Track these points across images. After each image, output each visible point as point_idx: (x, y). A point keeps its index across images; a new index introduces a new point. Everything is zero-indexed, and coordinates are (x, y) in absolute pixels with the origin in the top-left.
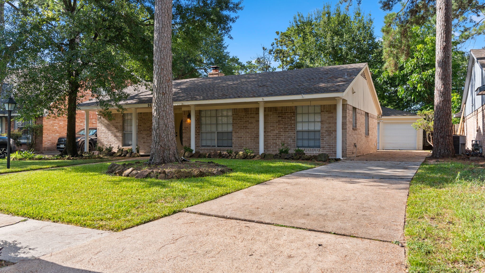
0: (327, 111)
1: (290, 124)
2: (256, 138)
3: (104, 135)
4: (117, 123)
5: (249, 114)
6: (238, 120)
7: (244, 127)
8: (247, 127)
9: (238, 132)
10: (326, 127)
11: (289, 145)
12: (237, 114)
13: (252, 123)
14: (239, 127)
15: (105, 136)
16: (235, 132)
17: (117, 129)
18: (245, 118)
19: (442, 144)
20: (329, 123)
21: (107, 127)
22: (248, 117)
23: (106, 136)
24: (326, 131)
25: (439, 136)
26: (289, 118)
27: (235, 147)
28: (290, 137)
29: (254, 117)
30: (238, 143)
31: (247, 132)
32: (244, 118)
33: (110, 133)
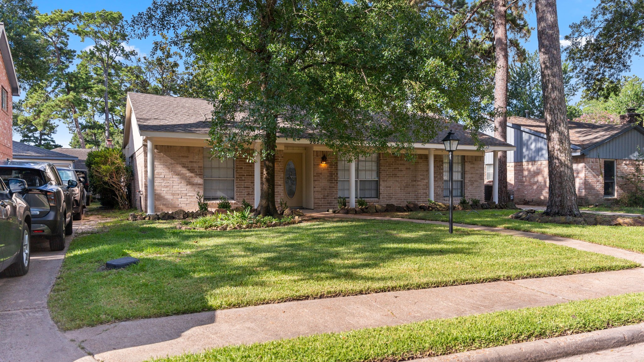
0: (469, 162)
1: (440, 173)
2: (406, 187)
3: (162, 181)
4: (192, 162)
5: (398, 160)
6: (387, 166)
7: (393, 175)
8: (396, 175)
9: (386, 181)
10: (469, 178)
11: (438, 195)
12: (385, 160)
13: (402, 171)
14: (388, 175)
15: (163, 184)
16: (383, 181)
17: (192, 172)
18: (395, 164)
19: (505, 193)
20: (472, 173)
21: (169, 168)
22: (398, 164)
23: (167, 184)
24: (469, 181)
25: (502, 186)
26: (438, 167)
27: (383, 198)
28: (439, 187)
29: (404, 164)
30: (386, 193)
31: (397, 181)
32: (393, 164)
33: (176, 179)
